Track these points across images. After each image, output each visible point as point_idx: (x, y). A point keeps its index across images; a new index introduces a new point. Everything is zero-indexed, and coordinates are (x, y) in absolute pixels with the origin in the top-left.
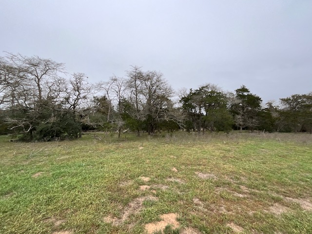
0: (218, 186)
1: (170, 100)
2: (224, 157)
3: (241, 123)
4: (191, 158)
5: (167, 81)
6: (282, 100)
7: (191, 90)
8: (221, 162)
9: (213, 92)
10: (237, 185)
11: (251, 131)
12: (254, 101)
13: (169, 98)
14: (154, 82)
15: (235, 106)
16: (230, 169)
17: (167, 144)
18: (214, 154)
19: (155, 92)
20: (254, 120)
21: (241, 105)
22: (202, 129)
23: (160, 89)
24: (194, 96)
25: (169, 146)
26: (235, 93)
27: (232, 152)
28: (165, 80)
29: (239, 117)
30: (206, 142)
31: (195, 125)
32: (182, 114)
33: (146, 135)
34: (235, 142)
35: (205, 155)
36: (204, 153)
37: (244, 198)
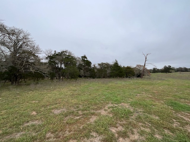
0: (66, 116)
1: (37, 56)
2: (72, 95)
3: (83, 74)
4: (51, 100)
5: (34, 41)
6: (99, 64)
7: (55, 51)
8: (70, 99)
9: (69, 56)
10: (77, 112)
11: (87, 78)
12: (89, 63)
13: (36, 54)
14: (20, 38)
15: (80, 65)
16: (75, 102)
17: (31, 91)
18: (67, 94)
19: (21, 47)
20: (88, 73)
21: (83, 64)
22: (62, 78)
23: (27, 45)
24: (57, 56)
25: (33, 93)
26: (81, 58)
27: (77, 91)
28: (33, 40)
29: (82, 71)
30: (63, 86)
31: (57, 75)
32: (47, 67)
33: (8, 85)
34: (79, 85)
35: (61, 96)
36: (61, 94)
37: (79, 119)
